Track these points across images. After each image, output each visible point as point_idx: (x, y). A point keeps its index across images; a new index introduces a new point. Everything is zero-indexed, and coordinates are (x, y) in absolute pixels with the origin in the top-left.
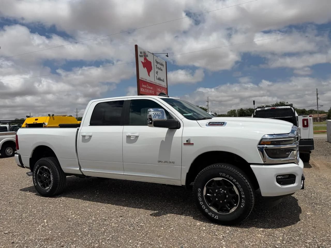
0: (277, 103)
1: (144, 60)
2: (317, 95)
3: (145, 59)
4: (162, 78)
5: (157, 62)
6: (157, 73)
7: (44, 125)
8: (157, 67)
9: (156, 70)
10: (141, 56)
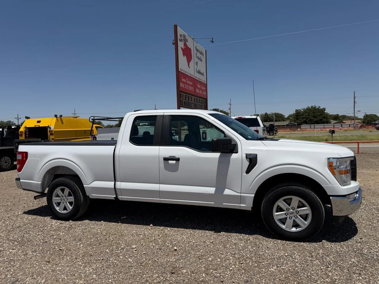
0: (308, 107)
1: (184, 46)
2: (354, 99)
3: (185, 44)
4: (202, 72)
5: (197, 50)
6: (197, 63)
7: (49, 129)
8: (197, 56)
9: (196, 60)
10: (181, 40)
